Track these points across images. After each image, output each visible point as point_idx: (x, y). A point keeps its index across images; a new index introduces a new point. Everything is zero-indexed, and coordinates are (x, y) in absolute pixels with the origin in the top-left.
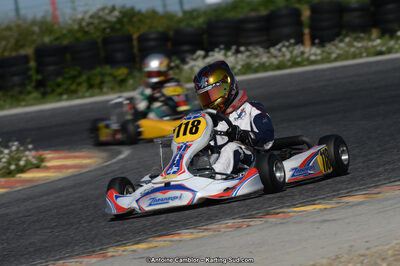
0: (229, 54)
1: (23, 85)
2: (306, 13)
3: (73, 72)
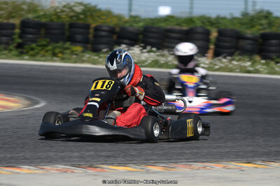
1: (7, 44)
2: (214, 34)
3: (44, 43)
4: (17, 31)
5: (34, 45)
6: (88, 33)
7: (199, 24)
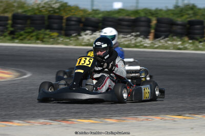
1: (3, 31)
2: (154, 22)
3: (30, 30)
4: (10, 22)
6: (62, 23)
7: (142, 14)
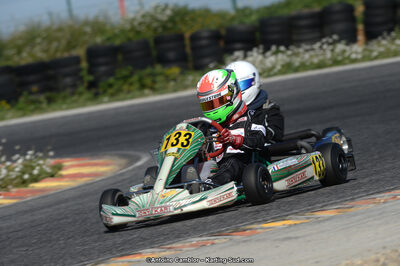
0: (268, 53)
1: (74, 86)
2: (360, 9)
3: (125, 72)
4: (84, 65)
5: (111, 80)
6: (184, 46)
